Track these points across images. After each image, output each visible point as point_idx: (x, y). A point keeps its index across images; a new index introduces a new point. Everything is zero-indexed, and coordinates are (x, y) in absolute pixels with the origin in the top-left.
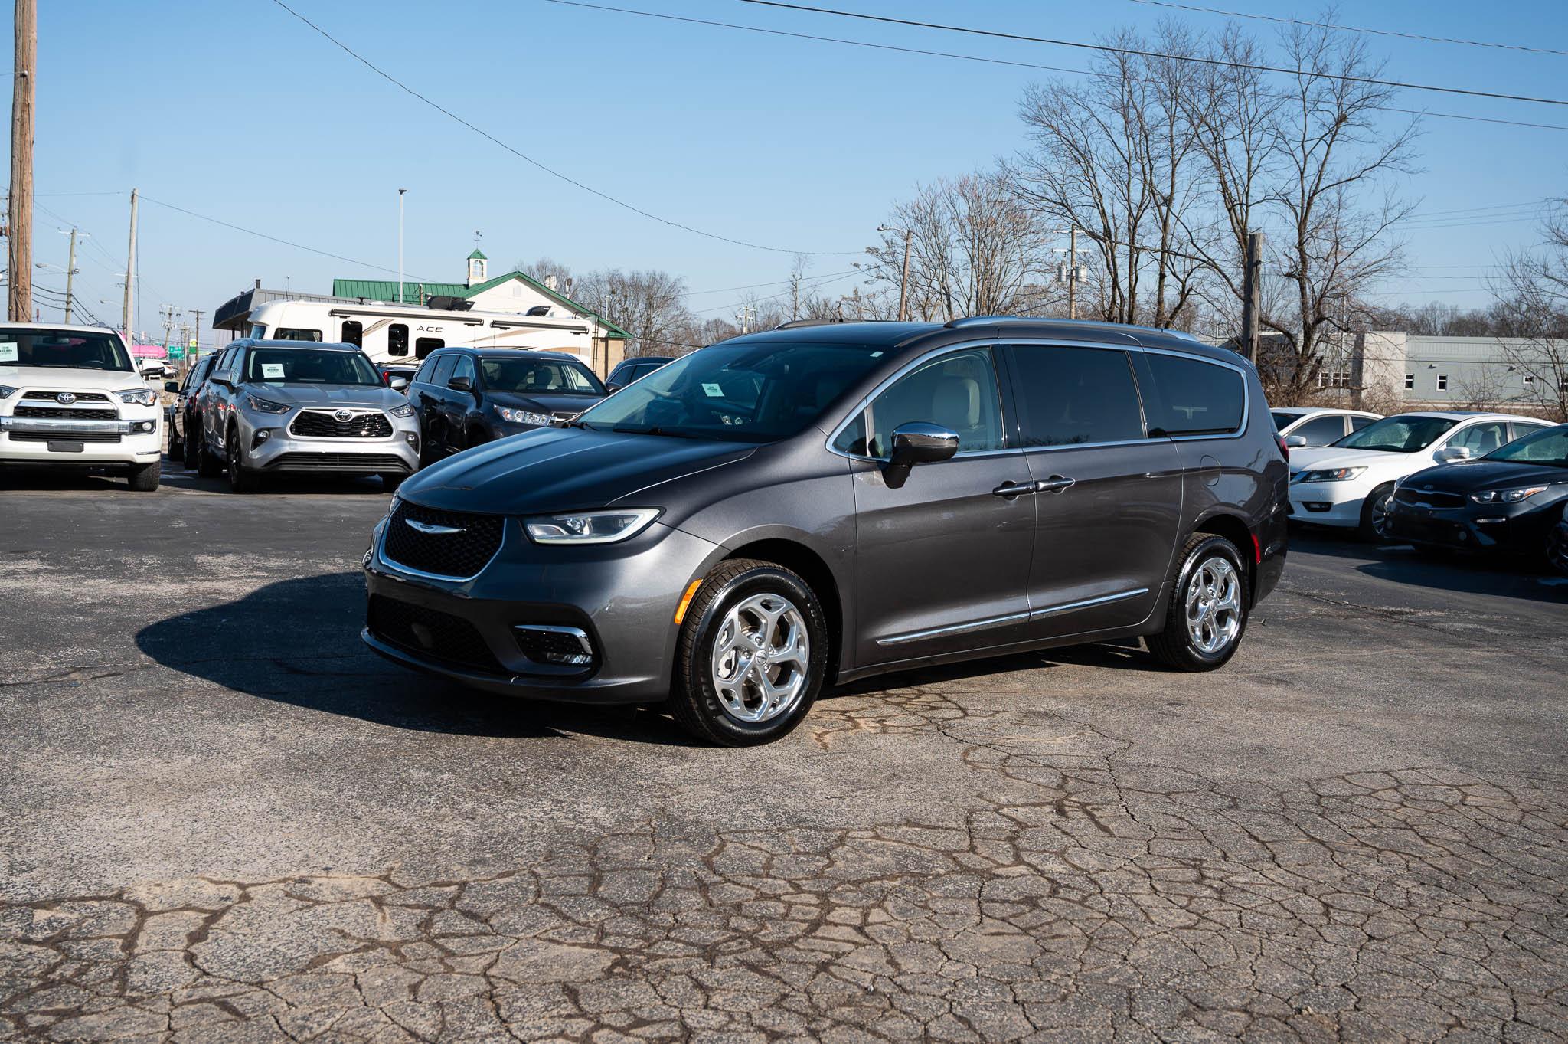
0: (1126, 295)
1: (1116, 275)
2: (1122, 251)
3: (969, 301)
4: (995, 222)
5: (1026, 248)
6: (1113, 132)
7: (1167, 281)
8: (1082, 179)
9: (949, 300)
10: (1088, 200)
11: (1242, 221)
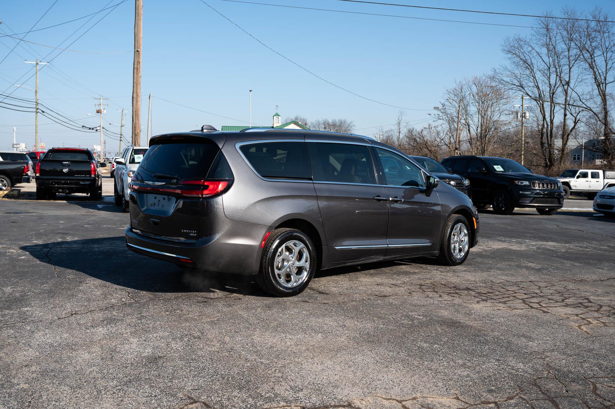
0: (549, 124)
1: (545, 115)
2: (547, 105)
3: (477, 127)
4: (488, 95)
5: (502, 105)
6: (542, 55)
7: (567, 117)
8: (529, 75)
9: (469, 127)
10: (532, 84)
11: (603, 90)
